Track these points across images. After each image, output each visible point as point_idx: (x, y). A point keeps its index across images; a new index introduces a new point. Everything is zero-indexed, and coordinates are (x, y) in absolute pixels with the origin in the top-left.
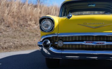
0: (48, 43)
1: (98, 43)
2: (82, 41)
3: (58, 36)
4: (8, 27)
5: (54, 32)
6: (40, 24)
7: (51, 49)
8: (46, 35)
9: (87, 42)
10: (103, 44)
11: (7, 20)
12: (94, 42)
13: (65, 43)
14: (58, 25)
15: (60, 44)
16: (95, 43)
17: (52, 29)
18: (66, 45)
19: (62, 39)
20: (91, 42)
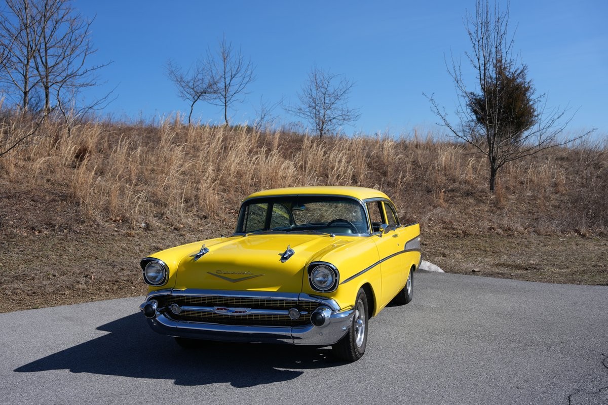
0: (151, 309)
1: (236, 312)
2: (211, 305)
3: (172, 294)
4: (205, 217)
5: (169, 285)
6: (144, 271)
7: (161, 318)
8: (158, 291)
9: (218, 309)
10: (245, 314)
11: (205, 200)
12: (231, 309)
13: (186, 308)
14: (177, 273)
15: (176, 309)
16: (230, 311)
17: (165, 280)
18: (188, 311)
19: (182, 301)
20: (225, 309)
